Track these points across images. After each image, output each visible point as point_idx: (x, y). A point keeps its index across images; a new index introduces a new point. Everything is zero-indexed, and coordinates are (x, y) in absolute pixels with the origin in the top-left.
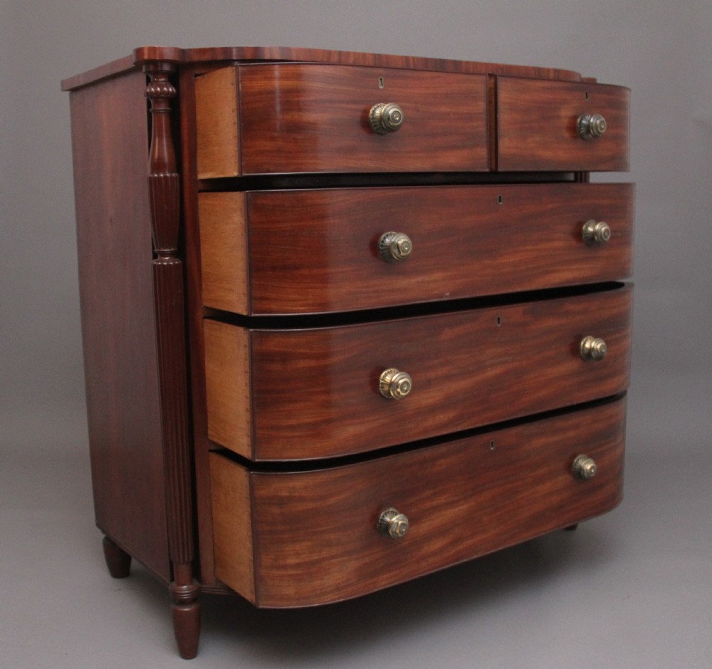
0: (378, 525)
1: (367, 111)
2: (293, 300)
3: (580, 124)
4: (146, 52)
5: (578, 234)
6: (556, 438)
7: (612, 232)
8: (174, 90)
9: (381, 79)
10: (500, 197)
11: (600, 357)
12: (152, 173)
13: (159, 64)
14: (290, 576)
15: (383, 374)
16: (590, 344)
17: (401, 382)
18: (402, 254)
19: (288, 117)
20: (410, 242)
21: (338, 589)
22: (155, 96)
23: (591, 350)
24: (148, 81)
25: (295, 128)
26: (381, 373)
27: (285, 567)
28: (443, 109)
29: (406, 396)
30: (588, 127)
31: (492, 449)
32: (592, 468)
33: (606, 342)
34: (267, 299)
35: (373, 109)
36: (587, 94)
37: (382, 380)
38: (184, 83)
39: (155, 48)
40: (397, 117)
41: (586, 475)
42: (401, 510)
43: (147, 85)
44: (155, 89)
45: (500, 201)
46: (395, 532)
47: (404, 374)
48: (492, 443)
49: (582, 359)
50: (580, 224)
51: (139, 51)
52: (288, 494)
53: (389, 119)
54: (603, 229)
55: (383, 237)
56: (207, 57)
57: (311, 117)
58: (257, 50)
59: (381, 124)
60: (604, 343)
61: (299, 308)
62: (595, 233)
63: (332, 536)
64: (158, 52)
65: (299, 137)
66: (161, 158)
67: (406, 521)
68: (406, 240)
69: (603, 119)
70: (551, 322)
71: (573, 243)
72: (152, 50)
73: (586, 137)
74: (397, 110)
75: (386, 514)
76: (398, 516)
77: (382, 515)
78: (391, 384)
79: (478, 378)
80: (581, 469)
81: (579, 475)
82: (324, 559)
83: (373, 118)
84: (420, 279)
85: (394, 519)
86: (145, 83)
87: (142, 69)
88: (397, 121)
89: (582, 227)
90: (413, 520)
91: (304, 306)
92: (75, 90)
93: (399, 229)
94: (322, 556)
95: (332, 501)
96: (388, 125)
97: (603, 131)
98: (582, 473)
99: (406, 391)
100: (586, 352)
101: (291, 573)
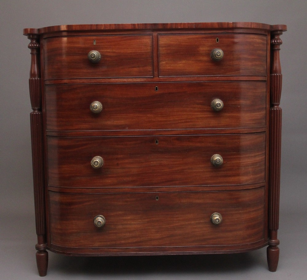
9: (95, 41)
18: (93, 110)
31: (157, 200)
36: (217, 39)
38: (41, 42)
45: (156, 89)
46: (96, 224)
48: (157, 197)
53: (90, 56)
54: (216, 103)
68: (96, 104)
69: (220, 51)
74: (93, 53)
75: (97, 217)
88: (93, 57)
97: (219, 57)
99: (97, 165)
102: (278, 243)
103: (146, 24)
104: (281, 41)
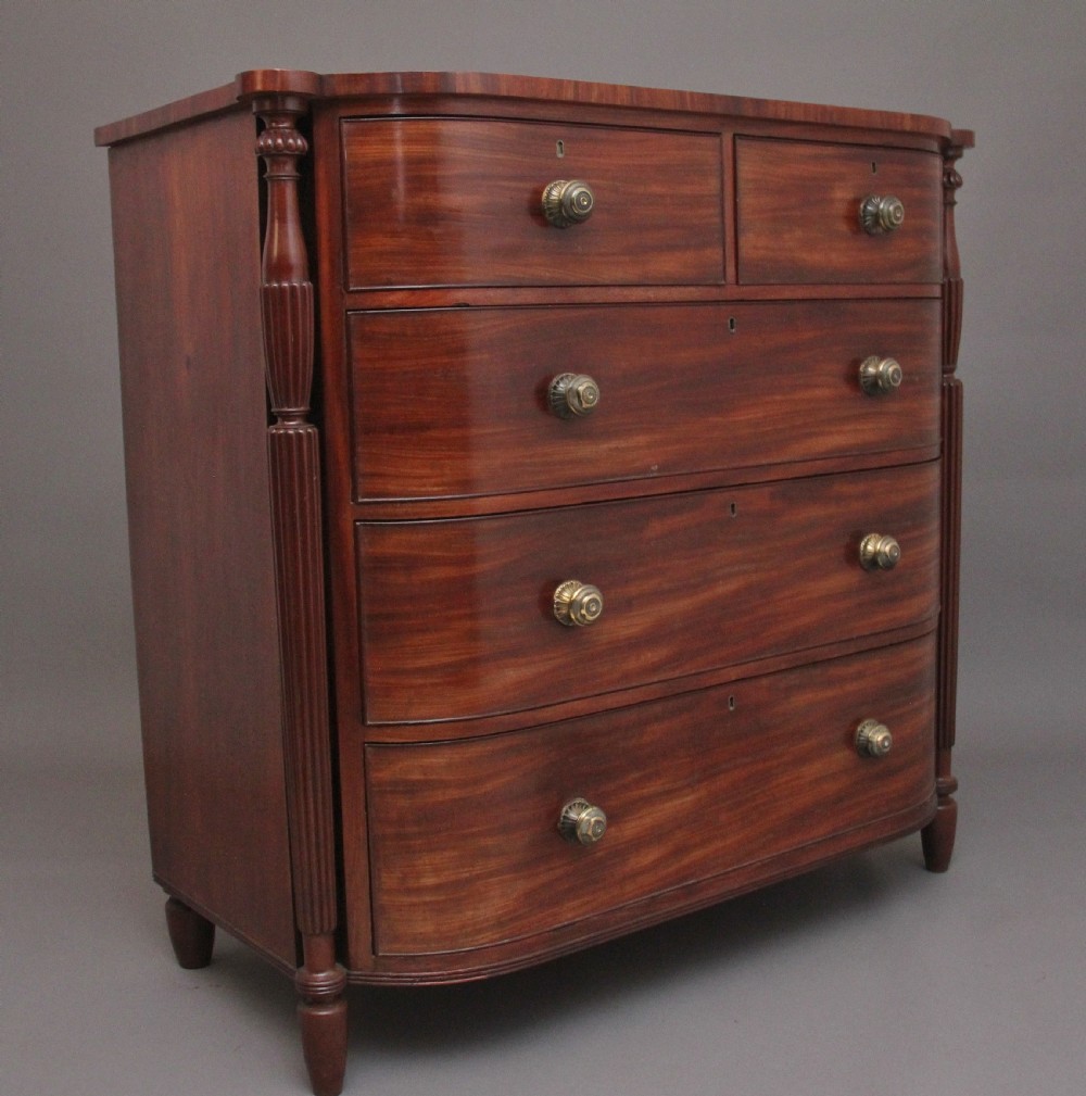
0: (559, 825)
1: (538, 193)
2: (422, 477)
3: (864, 211)
4: (259, 78)
5: (853, 377)
6: (830, 693)
7: (904, 374)
8: (306, 144)
9: (560, 144)
10: (732, 321)
11: (890, 565)
12: (269, 281)
13: (279, 99)
14: (425, 903)
15: (559, 590)
16: (875, 545)
17: (586, 599)
18: (585, 405)
19: (420, 200)
20: (595, 387)
21: (500, 924)
22: (274, 152)
23: (877, 554)
24: (261, 128)
25: (428, 218)
26: (557, 586)
27: (419, 891)
28: (656, 189)
29: (595, 621)
30: (877, 216)
31: (731, 708)
32: (885, 738)
33: (899, 542)
34: (381, 475)
35: (548, 188)
36: (874, 164)
37: (558, 597)
38: (320, 131)
39: (276, 72)
40: (584, 200)
41: (876, 750)
42: (596, 800)
43: (258, 135)
44: (275, 141)
45: (732, 327)
46: (587, 835)
47: (591, 588)
48: (732, 699)
49: (862, 567)
50: (856, 363)
51: (247, 78)
52: (422, 777)
53: (572, 204)
54: (891, 369)
55: (555, 380)
56: (361, 89)
57: (454, 199)
58: (443, 76)
59: (560, 212)
60: (895, 543)
61: (430, 489)
62: (878, 376)
63: (490, 842)
64: (279, 79)
65: (437, 231)
66: (283, 257)
67: (602, 817)
68: (591, 385)
69: (899, 204)
70: (815, 512)
71: (845, 390)
72: (270, 75)
73: (874, 231)
74: (584, 190)
75: (570, 808)
76: (590, 810)
77: (564, 809)
78: (571, 604)
79: (704, 596)
80: (868, 741)
81: (865, 750)
82: (478, 877)
83: (548, 203)
84: (613, 444)
85: (583, 815)
86: (254, 132)
87: (251, 106)
88: (585, 207)
89: (859, 367)
90: (613, 817)
91: (438, 485)
92: (122, 143)
93: (579, 370)
94: (474, 873)
95: (489, 786)
96: (572, 214)
97: (899, 222)
98: (870, 745)
99: (595, 613)
100: (869, 557)
101: (428, 899)
102: (954, 787)
103: (711, 96)
104: (960, 178)
